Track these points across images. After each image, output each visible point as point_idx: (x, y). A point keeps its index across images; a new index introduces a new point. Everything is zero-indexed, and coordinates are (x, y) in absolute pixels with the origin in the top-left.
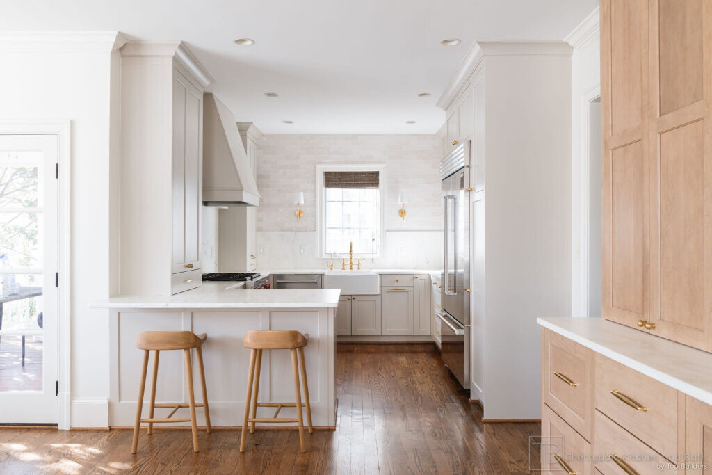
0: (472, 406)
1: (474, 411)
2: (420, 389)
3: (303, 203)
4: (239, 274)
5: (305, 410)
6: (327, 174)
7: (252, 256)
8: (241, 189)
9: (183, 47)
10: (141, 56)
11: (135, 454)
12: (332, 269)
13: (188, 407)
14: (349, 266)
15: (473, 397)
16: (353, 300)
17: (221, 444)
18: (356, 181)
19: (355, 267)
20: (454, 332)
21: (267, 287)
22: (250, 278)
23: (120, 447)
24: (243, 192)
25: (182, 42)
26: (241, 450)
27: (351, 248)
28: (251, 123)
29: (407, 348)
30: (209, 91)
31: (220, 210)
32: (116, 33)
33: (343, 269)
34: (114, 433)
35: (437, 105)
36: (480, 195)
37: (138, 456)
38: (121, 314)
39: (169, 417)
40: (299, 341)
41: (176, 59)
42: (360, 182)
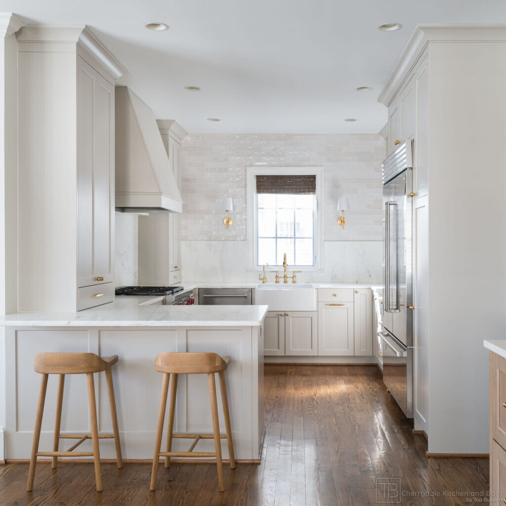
0: (416, 439)
1: (418, 443)
2: (358, 417)
3: (232, 209)
4: (159, 288)
5: (224, 441)
6: (260, 179)
7: (176, 267)
8: (160, 193)
9: (88, 32)
10: (41, 42)
11: (31, 492)
12: (263, 282)
13: (91, 438)
15: (417, 427)
16: (286, 316)
17: (130, 479)
18: (291, 185)
19: (290, 280)
20: (396, 353)
21: (190, 302)
22: (170, 292)
23: (15, 483)
24: (162, 196)
25: (86, 26)
26: (151, 488)
27: (285, 259)
28: (174, 121)
29: (346, 370)
30: (122, 83)
31: (140, 217)
32: (11, 15)
33: (277, 282)
34: (10, 467)
35: (379, 100)
36: (423, 200)
37: (35, 494)
38: (19, 332)
39: (71, 450)
40: (217, 364)
41: (80, 45)
42: (294, 187)
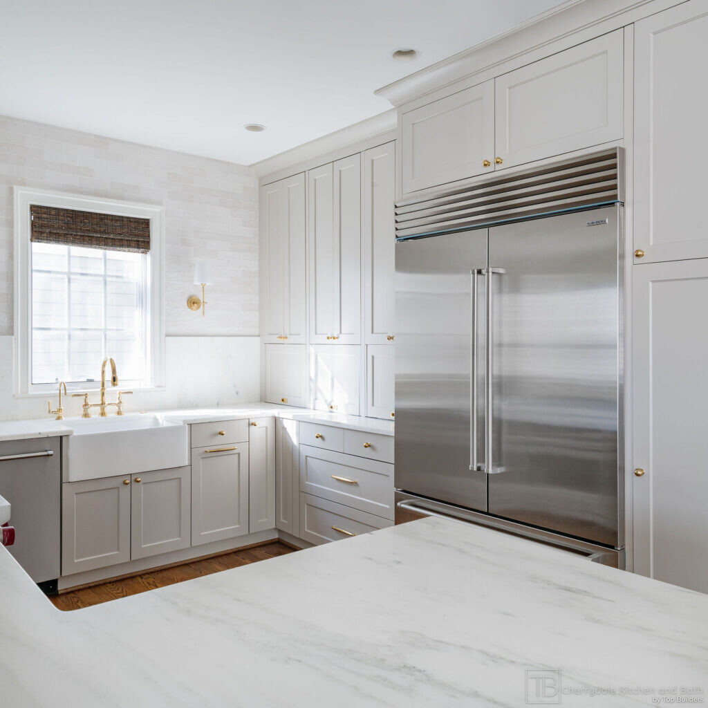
6: (38, 212)
12: (59, 418)
14: (98, 408)
16: (136, 485)
18: (104, 232)
33: (86, 416)
42: (112, 236)
